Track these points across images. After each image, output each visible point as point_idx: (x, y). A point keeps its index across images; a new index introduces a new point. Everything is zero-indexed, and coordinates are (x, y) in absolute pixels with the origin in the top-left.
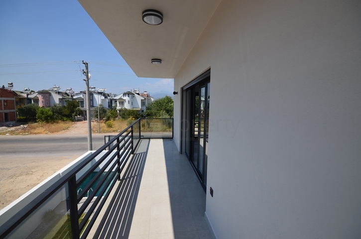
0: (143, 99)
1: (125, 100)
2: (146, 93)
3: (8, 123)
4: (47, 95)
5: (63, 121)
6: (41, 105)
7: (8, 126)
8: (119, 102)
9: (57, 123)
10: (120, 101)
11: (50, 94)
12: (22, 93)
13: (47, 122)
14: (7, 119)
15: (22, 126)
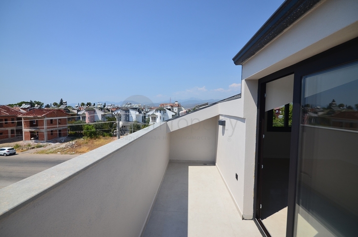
0: (174, 114)
1: (157, 116)
2: (177, 103)
3: (61, 138)
4: (92, 112)
5: (104, 136)
6: (87, 121)
7: (61, 142)
8: (152, 118)
9: (99, 138)
10: (152, 116)
11: (94, 111)
12: (74, 109)
13: (91, 138)
14: (60, 135)
15: (71, 142)
